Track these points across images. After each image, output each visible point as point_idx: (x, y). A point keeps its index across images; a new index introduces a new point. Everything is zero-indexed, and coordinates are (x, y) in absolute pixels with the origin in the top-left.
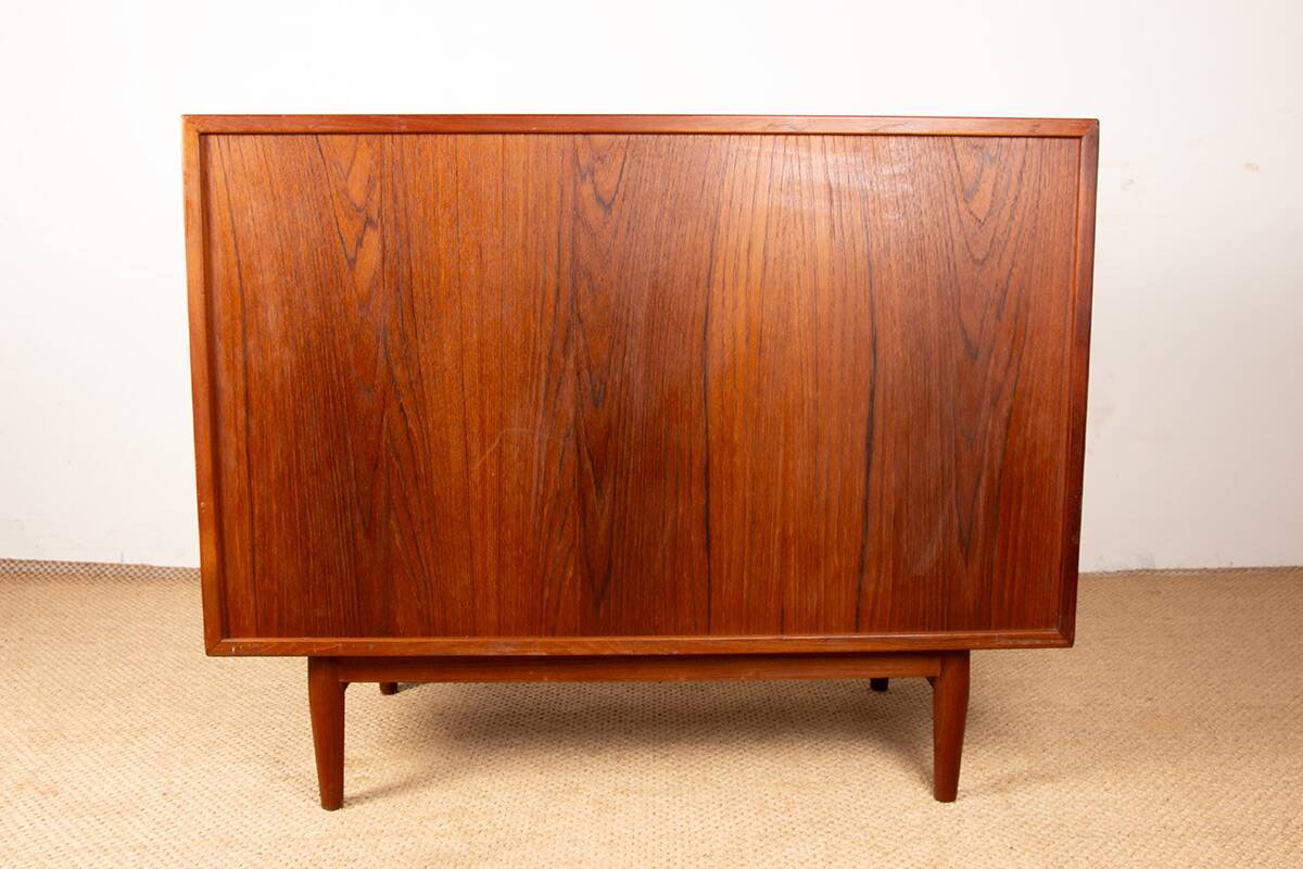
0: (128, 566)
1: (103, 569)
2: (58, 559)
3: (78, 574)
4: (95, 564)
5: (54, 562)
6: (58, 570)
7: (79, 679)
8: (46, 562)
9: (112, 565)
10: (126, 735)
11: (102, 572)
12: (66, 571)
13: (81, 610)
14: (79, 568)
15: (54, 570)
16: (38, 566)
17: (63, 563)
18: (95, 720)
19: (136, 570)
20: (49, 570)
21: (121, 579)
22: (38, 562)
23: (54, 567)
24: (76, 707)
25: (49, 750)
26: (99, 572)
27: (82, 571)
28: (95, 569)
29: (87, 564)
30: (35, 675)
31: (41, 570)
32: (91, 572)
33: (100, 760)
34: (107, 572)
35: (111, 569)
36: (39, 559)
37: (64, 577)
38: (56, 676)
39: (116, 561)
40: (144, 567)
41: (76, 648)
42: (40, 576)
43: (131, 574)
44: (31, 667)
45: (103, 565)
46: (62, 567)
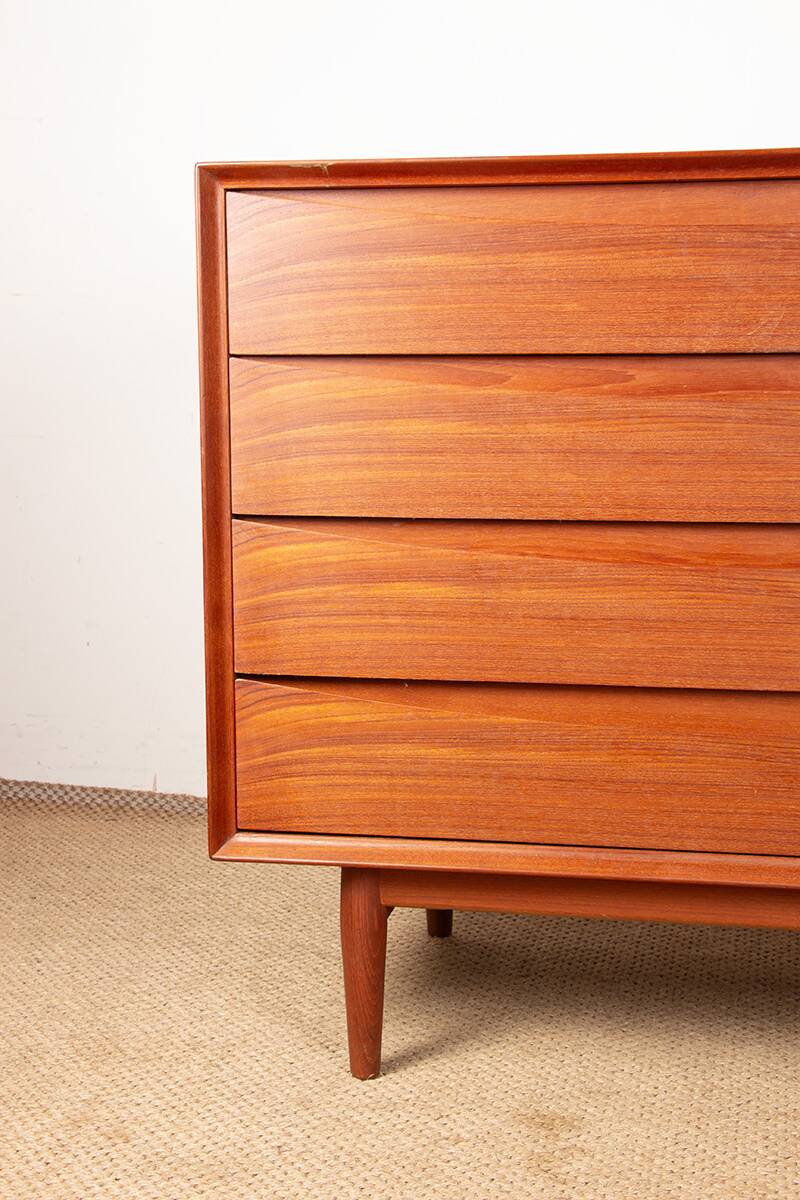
0: (163, 796)
1: (128, 799)
2: (68, 781)
3: (93, 805)
4: (118, 792)
5: (61, 787)
6: (66, 798)
7: (124, 963)
8: (50, 786)
9: (140, 794)
10: (207, 1052)
11: (127, 803)
12: (77, 799)
13: (104, 857)
14: (94, 796)
15: (60, 797)
16: (39, 791)
17: (73, 788)
18: (159, 1027)
19: (174, 803)
20: (55, 798)
21: (153, 814)
22: (39, 785)
23: (61, 793)
24: (129, 1005)
25: (106, 1069)
26: (122, 803)
27: (99, 801)
28: (118, 798)
29: (106, 791)
30: (62, 953)
31: (44, 797)
32: (111, 802)
33: (179, 1090)
34: (134, 804)
35: (140, 800)
36: (40, 781)
37: (76, 808)
38: (91, 955)
39: (147, 788)
40: (185, 798)
41: (111, 916)
42: (42, 806)
43: (168, 807)
44: (55, 941)
45: (128, 793)
46: (72, 794)
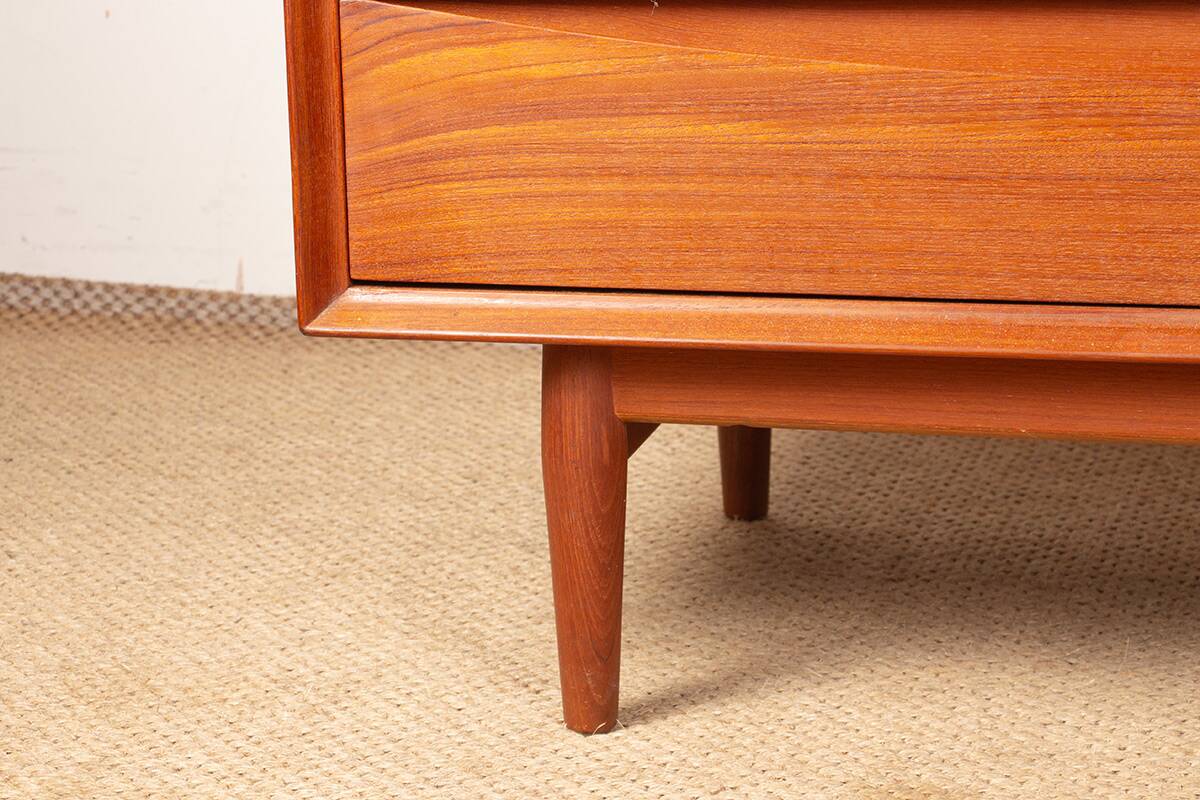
0: (256, 301)
1: (191, 305)
2: (79, 272)
3: (128, 316)
5: (67, 283)
6: (77, 304)
7: (168, 558)
8: (47, 282)
9: (214, 296)
10: (307, 693)
11: (190, 313)
12: (96, 305)
13: (145, 399)
14: (129, 299)
15: (66, 302)
16: (26, 291)
17: (89, 286)
18: (224, 654)
19: (276, 312)
20: (56, 303)
21: (237, 332)
22: (26, 281)
23: (67, 294)
24: (172, 621)
25: (123, 717)
26: (180, 312)
27: (138, 308)
28: (172, 303)
29: (151, 291)
30: (56, 543)
31: (36, 301)
32: (160, 311)
33: (252, 749)
34: (201, 314)
35: (213, 307)
37: (94, 322)
38: (109, 548)
39: (225, 285)
41: (150, 488)
42: (33, 317)
43: (263, 320)
44: (44, 526)
45: (192, 295)
46: (88, 296)
